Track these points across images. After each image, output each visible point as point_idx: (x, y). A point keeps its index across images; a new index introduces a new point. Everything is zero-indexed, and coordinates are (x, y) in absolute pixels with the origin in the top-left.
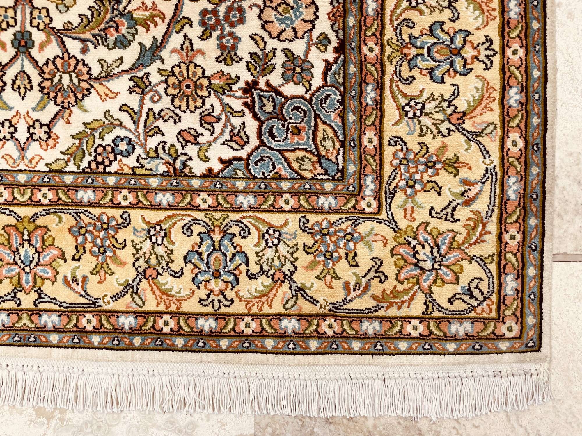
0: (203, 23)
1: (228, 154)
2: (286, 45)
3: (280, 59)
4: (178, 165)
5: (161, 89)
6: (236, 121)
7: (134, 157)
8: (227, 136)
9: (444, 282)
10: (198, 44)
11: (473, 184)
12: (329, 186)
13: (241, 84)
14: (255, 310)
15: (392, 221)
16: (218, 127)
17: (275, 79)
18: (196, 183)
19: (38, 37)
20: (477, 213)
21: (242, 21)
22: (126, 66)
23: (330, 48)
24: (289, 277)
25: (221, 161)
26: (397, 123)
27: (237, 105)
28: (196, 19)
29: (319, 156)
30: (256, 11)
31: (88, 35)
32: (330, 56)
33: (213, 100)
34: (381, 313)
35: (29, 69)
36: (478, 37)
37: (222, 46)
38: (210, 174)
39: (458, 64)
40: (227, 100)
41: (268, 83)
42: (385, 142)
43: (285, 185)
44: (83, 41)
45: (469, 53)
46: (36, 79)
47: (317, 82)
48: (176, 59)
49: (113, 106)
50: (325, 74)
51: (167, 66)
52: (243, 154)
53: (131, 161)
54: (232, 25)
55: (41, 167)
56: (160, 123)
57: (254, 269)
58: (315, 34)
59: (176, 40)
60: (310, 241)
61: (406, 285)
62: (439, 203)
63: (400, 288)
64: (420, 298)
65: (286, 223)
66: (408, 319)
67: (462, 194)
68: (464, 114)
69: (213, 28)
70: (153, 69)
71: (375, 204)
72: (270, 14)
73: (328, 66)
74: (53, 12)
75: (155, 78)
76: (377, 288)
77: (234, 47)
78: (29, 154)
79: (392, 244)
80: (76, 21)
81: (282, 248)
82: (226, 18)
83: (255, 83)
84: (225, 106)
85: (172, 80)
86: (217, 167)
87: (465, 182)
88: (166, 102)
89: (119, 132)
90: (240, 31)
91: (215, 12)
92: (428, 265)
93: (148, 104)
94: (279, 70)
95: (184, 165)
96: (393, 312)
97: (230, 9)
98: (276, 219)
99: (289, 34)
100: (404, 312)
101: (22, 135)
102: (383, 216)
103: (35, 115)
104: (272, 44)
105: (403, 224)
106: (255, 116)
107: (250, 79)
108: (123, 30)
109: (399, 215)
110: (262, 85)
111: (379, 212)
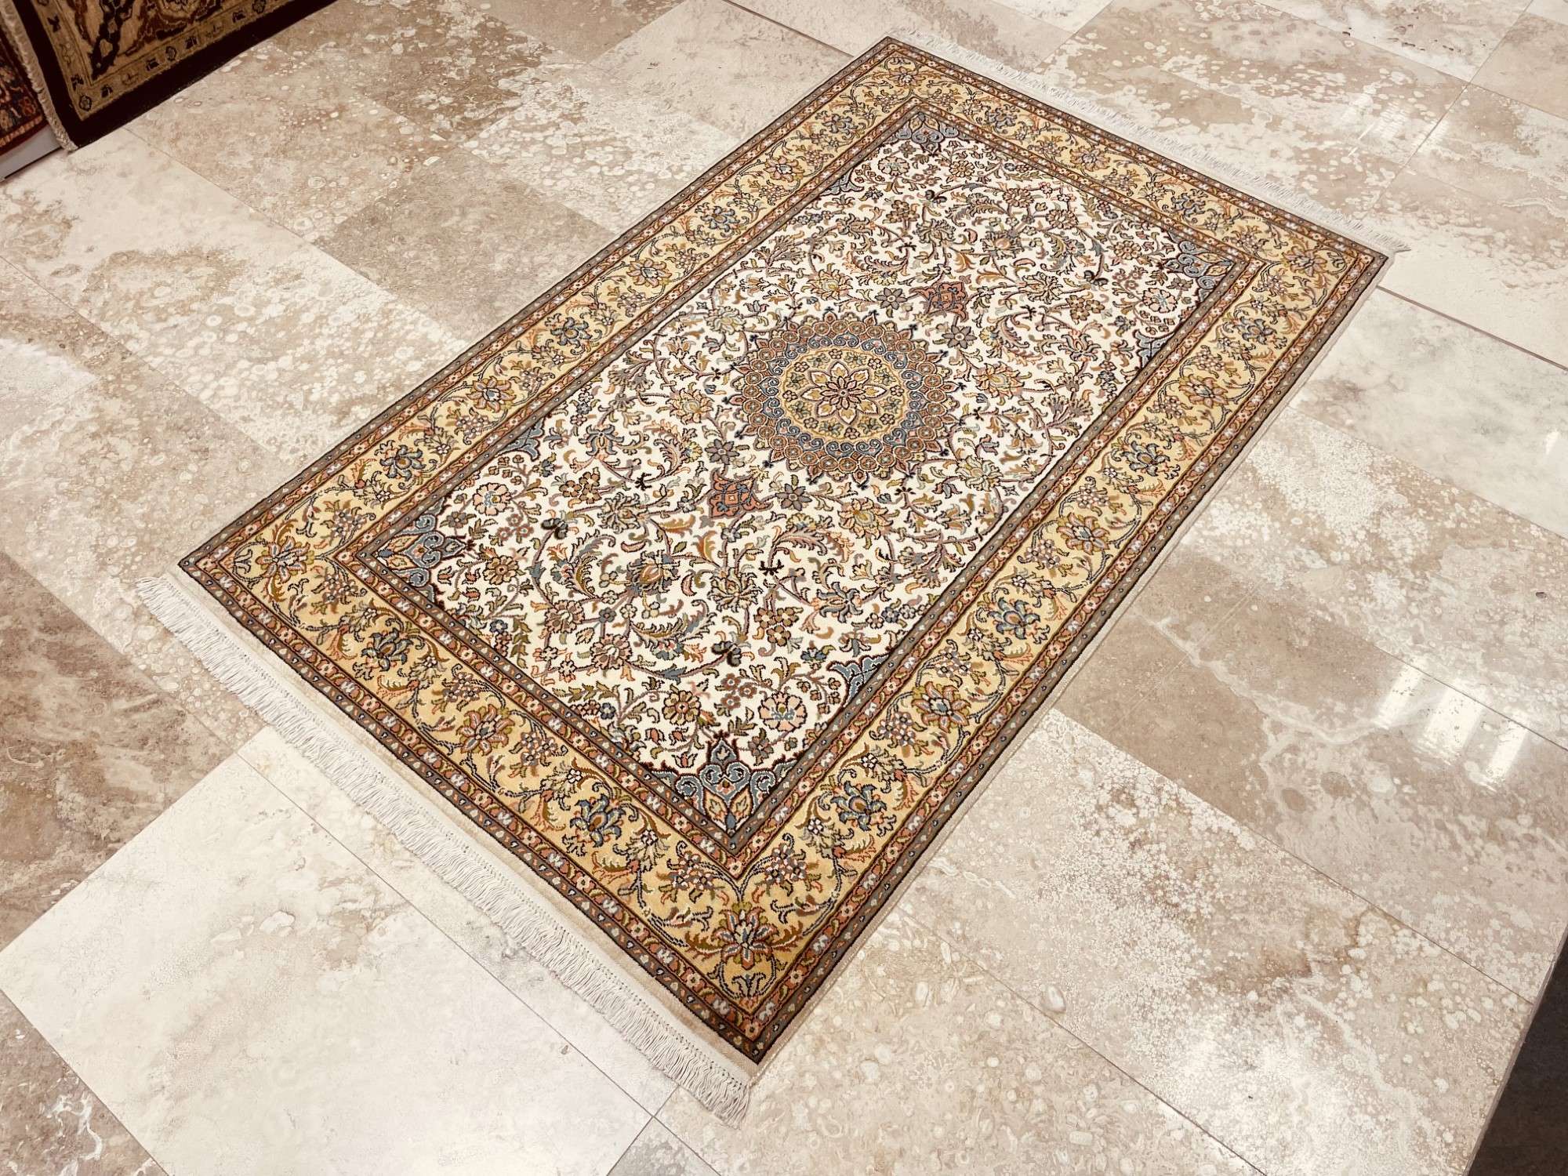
0: (724, 682)
1: (671, 763)
2: (767, 729)
3: (756, 732)
4: (633, 746)
5: (663, 696)
6: (694, 750)
7: (609, 721)
8: (679, 754)
9: (740, 961)
10: (711, 690)
11: (814, 903)
12: (718, 836)
13: (717, 730)
14: (597, 876)
15: (741, 891)
16: (679, 744)
17: (742, 742)
18: (633, 767)
19: (619, 619)
20: (801, 925)
21: (750, 696)
22: (653, 669)
23: (793, 751)
24: (640, 871)
25: (663, 764)
26: (799, 827)
27: (703, 740)
28: (722, 676)
29: (729, 811)
30: (762, 697)
31: (646, 637)
32: (789, 755)
33: (692, 726)
34: (682, 950)
35: (598, 630)
36: (889, 813)
37: (724, 701)
38: (648, 767)
39: (865, 820)
40: (700, 733)
41: (734, 741)
42: (782, 833)
43: (689, 812)
44: (642, 640)
45: (876, 818)
46: (596, 639)
47: (768, 763)
48: (688, 688)
49: (625, 683)
50: (776, 762)
51: (680, 687)
52: (681, 771)
53: (605, 723)
54: (742, 695)
55: (549, 688)
56: (644, 716)
57: (622, 847)
58: (791, 735)
59: (699, 678)
60: (675, 860)
61: (715, 943)
62: (783, 900)
63: (709, 941)
64: (717, 959)
65: (668, 836)
66: (695, 969)
67: (802, 905)
68: (846, 852)
69: (728, 688)
70: (668, 682)
71: (739, 871)
72: (770, 704)
73: (783, 760)
74: (639, 614)
75: (666, 687)
76: (696, 929)
77: (731, 708)
78: (550, 676)
79: (729, 907)
80: (648, 626)
81: (651, 850)
82: (742, 689)
83: (727, 735)
84: (695, 733)
85: (674, 696)
86: (657, 765)
87: (810, 899)
88: (659, 705)
89: (613, 701)
90: (744, 701)
91: (738, 681)
92: (740, 939)
93: (646, 699)
94: (749, 738)
95: (637, 749)
96: (689, 956)
97: (748, 685)
98: (662, 827)
99: (774, 723)
100: (697, 963)
101: (556, 663)
102: (739, 884)
103: (574, 657)
104: (757, 720)
105: (748, 898)
106: (709, 756)
107: (725, 730)
108: (671, 651)
109: (751, 887)
110: (730, 740)
111: (737, 879)
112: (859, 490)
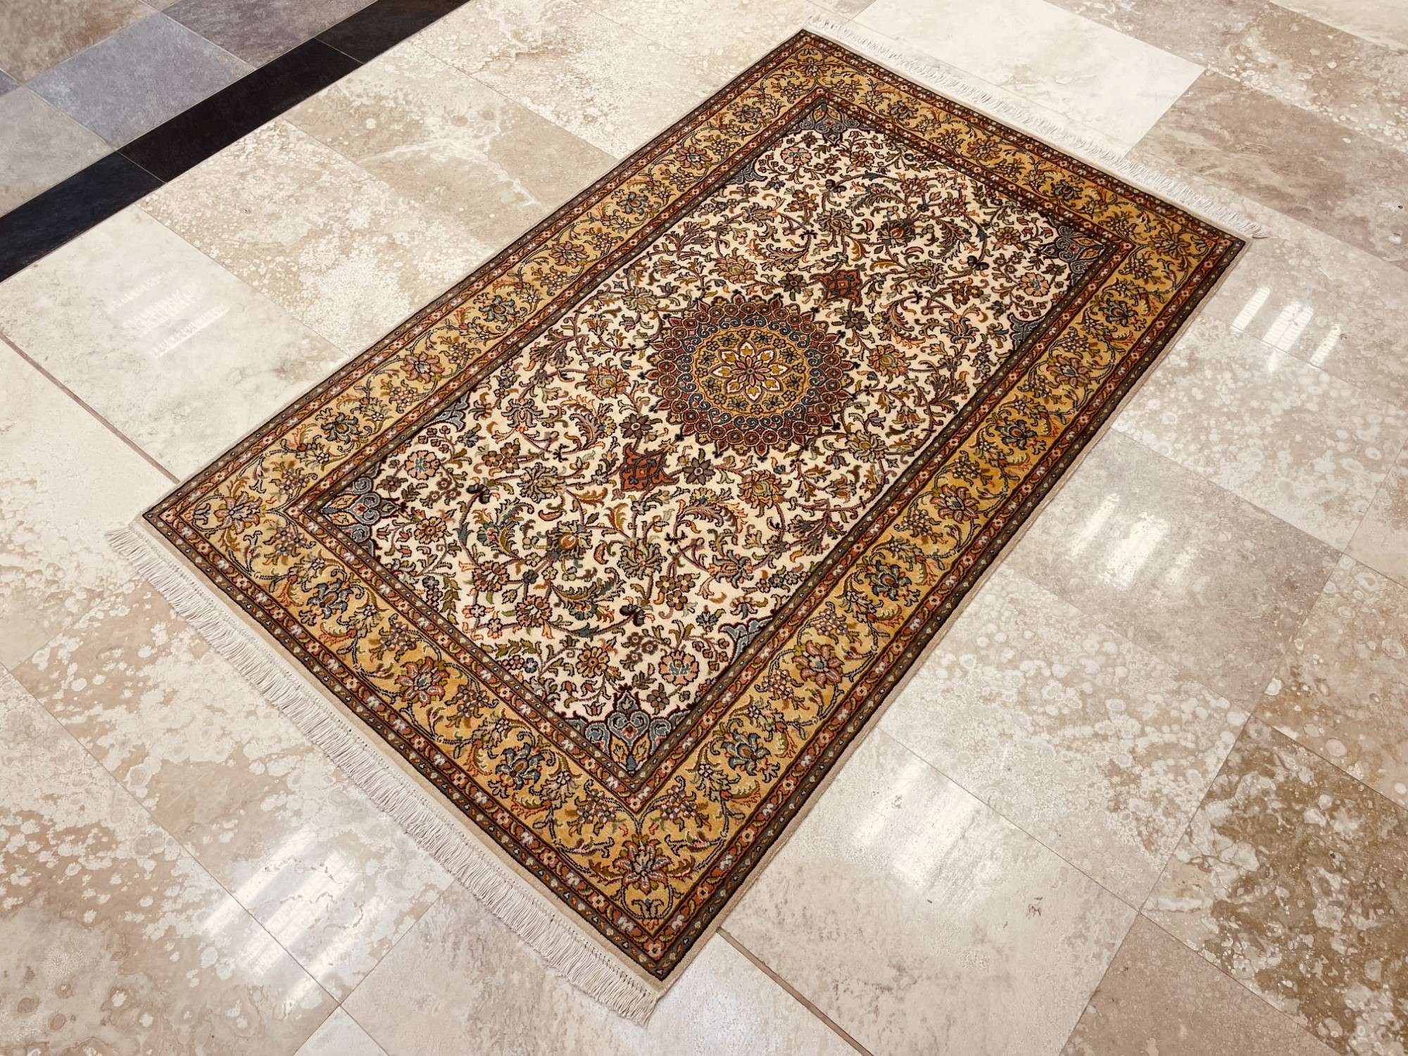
0: (630, 638)
1: (582, 712)
2: (664, 682)
3: (654, 686)
4: (550, 698)
5: (578, 653)
6: (602, 699)
7: (530, 675)
8: (590, 703)
9: (639, 887)
10: (618, 646)
11: (705, 840)
12: (621, 774)
13: (622, 683)
14: (515, 812)
15: (640, 824)
16: (590, 695)
17: (643, 695)
18: (550, 714)
19: (540, 581)
20: (693, 859)
21: (651, 653)
22: (570, 628)
23: (686, 702)
24: (552, 809)
25: (575, 713)
26: (689, 771)
27: (610, 691)
28: (628, 633)
29: (631, 753)
30: (663, 654)
31: (566, 600)
32: (683, 706)
33: (599, 679)
34: (586, 876)
35: (521, 592)
36: (773, 760)
37: (629, 657)
38: (562, 716)
39: (750, 767)
40: (607, 685)
41: (637, 694)
42: (674, 775)
43: (598, 754)
44: (561, 600)
45: (761, 764)
46: (519, 599)
47: (664, 713)
48: (599, 644)
49: (545, 642)
50: (672, 713)
51: (592, 645)
52: (590, 719)
53: (527, 676)
54: (644, 651)
55: (478, 643)
56: (560, 669)
57: (537, 788)
58: (684, 689)
59: (608, 636)
60: (583, 798)
61: (615, 871)
62: (676, 835)
63: (611, 869)
64: (618, 885)
65: (579, 776)
66: (600, 892)
67: (694, 841)
68: (732, 796)
69: (633, 645)
70: (583, 640)
71: (638, 806)
72: (669, 661)
73: (678, 710)
74: (559, 576)
75: (580, 645)
76: (597, 858)
77: (635, 662)
78: (478, 632)
79: (628, 838)
80: (566, 588)
81: (564, 788)
82: (644, 645)
83: (630, 688)
84: (603, 686)
85: (588, 653)
86: (569, 714)
87: (701, 835)
88: (574, 661)
89: (535, 657)
90: (646, 657)
91: (641, 638)
92: (639, 869)
93: (563, 655)
94: (649, 692)
95: (553, 700)
96: (594, 881)
97: (650, 642)
98: (575, 769)
99: (671, 678)
100: (600, 886)
101: (484, 620)
102: (638, 817)
103: (500, 616)
104: (657, 675)
105: (645, 831)
106: (615, 705)
107: (629, 684)
108: (586, 611)
109: (647, 823)
110: (633, 692)
111: (637, 813)
112: (759, 463)
